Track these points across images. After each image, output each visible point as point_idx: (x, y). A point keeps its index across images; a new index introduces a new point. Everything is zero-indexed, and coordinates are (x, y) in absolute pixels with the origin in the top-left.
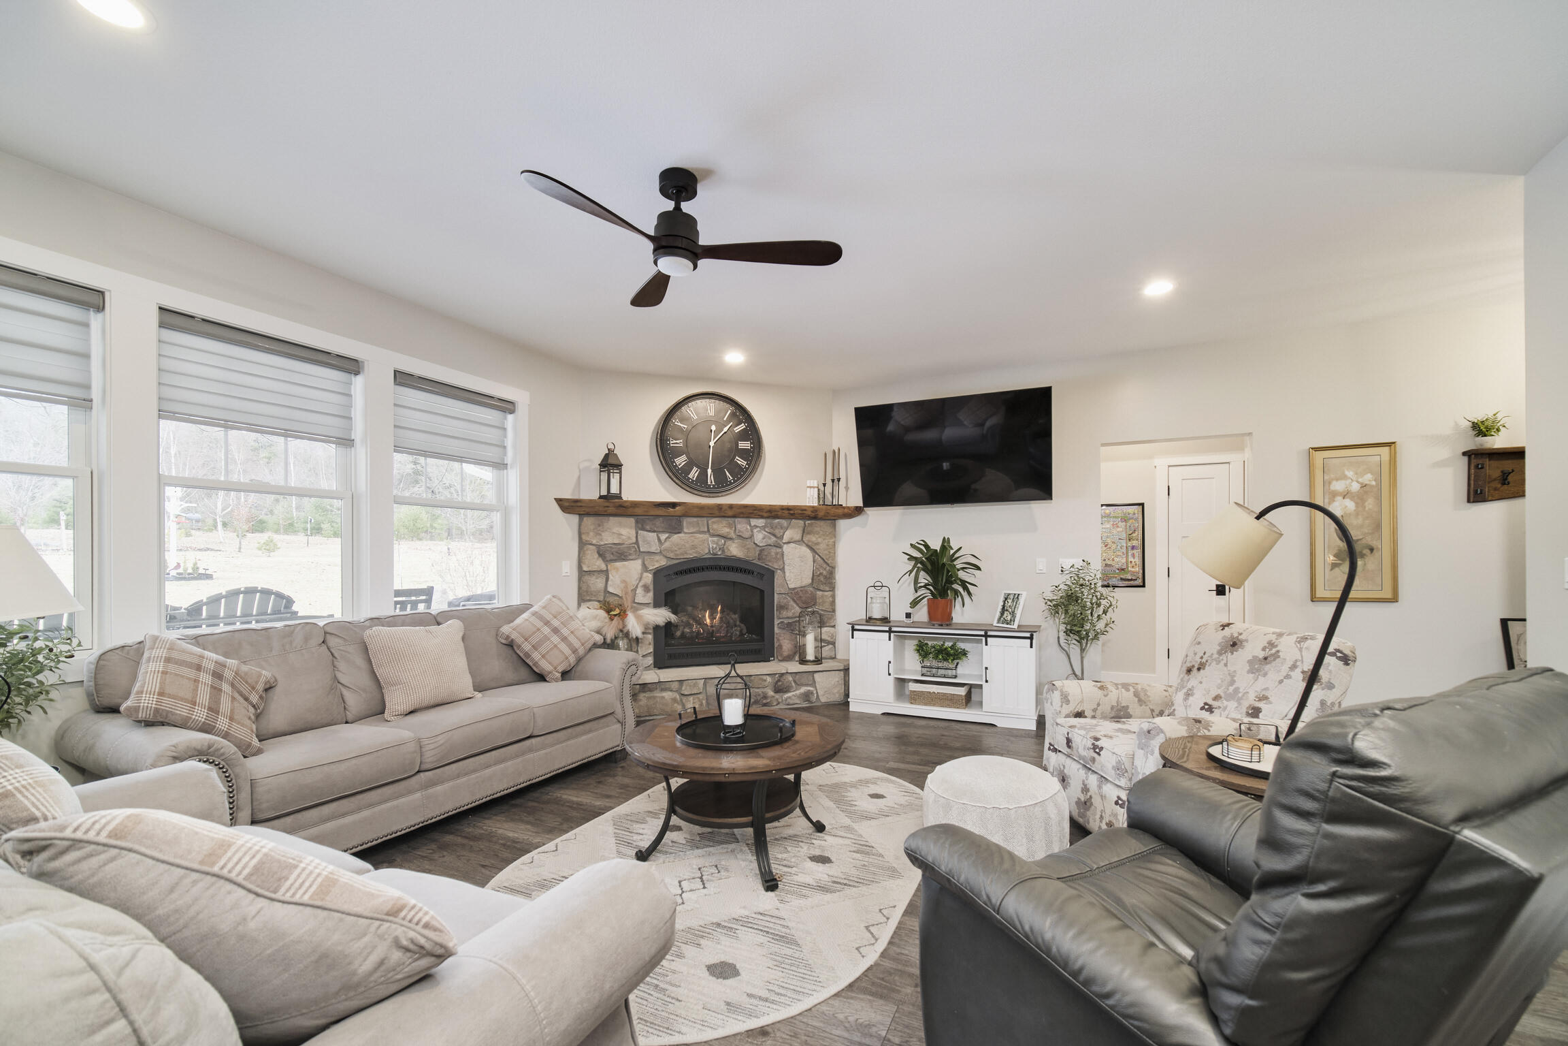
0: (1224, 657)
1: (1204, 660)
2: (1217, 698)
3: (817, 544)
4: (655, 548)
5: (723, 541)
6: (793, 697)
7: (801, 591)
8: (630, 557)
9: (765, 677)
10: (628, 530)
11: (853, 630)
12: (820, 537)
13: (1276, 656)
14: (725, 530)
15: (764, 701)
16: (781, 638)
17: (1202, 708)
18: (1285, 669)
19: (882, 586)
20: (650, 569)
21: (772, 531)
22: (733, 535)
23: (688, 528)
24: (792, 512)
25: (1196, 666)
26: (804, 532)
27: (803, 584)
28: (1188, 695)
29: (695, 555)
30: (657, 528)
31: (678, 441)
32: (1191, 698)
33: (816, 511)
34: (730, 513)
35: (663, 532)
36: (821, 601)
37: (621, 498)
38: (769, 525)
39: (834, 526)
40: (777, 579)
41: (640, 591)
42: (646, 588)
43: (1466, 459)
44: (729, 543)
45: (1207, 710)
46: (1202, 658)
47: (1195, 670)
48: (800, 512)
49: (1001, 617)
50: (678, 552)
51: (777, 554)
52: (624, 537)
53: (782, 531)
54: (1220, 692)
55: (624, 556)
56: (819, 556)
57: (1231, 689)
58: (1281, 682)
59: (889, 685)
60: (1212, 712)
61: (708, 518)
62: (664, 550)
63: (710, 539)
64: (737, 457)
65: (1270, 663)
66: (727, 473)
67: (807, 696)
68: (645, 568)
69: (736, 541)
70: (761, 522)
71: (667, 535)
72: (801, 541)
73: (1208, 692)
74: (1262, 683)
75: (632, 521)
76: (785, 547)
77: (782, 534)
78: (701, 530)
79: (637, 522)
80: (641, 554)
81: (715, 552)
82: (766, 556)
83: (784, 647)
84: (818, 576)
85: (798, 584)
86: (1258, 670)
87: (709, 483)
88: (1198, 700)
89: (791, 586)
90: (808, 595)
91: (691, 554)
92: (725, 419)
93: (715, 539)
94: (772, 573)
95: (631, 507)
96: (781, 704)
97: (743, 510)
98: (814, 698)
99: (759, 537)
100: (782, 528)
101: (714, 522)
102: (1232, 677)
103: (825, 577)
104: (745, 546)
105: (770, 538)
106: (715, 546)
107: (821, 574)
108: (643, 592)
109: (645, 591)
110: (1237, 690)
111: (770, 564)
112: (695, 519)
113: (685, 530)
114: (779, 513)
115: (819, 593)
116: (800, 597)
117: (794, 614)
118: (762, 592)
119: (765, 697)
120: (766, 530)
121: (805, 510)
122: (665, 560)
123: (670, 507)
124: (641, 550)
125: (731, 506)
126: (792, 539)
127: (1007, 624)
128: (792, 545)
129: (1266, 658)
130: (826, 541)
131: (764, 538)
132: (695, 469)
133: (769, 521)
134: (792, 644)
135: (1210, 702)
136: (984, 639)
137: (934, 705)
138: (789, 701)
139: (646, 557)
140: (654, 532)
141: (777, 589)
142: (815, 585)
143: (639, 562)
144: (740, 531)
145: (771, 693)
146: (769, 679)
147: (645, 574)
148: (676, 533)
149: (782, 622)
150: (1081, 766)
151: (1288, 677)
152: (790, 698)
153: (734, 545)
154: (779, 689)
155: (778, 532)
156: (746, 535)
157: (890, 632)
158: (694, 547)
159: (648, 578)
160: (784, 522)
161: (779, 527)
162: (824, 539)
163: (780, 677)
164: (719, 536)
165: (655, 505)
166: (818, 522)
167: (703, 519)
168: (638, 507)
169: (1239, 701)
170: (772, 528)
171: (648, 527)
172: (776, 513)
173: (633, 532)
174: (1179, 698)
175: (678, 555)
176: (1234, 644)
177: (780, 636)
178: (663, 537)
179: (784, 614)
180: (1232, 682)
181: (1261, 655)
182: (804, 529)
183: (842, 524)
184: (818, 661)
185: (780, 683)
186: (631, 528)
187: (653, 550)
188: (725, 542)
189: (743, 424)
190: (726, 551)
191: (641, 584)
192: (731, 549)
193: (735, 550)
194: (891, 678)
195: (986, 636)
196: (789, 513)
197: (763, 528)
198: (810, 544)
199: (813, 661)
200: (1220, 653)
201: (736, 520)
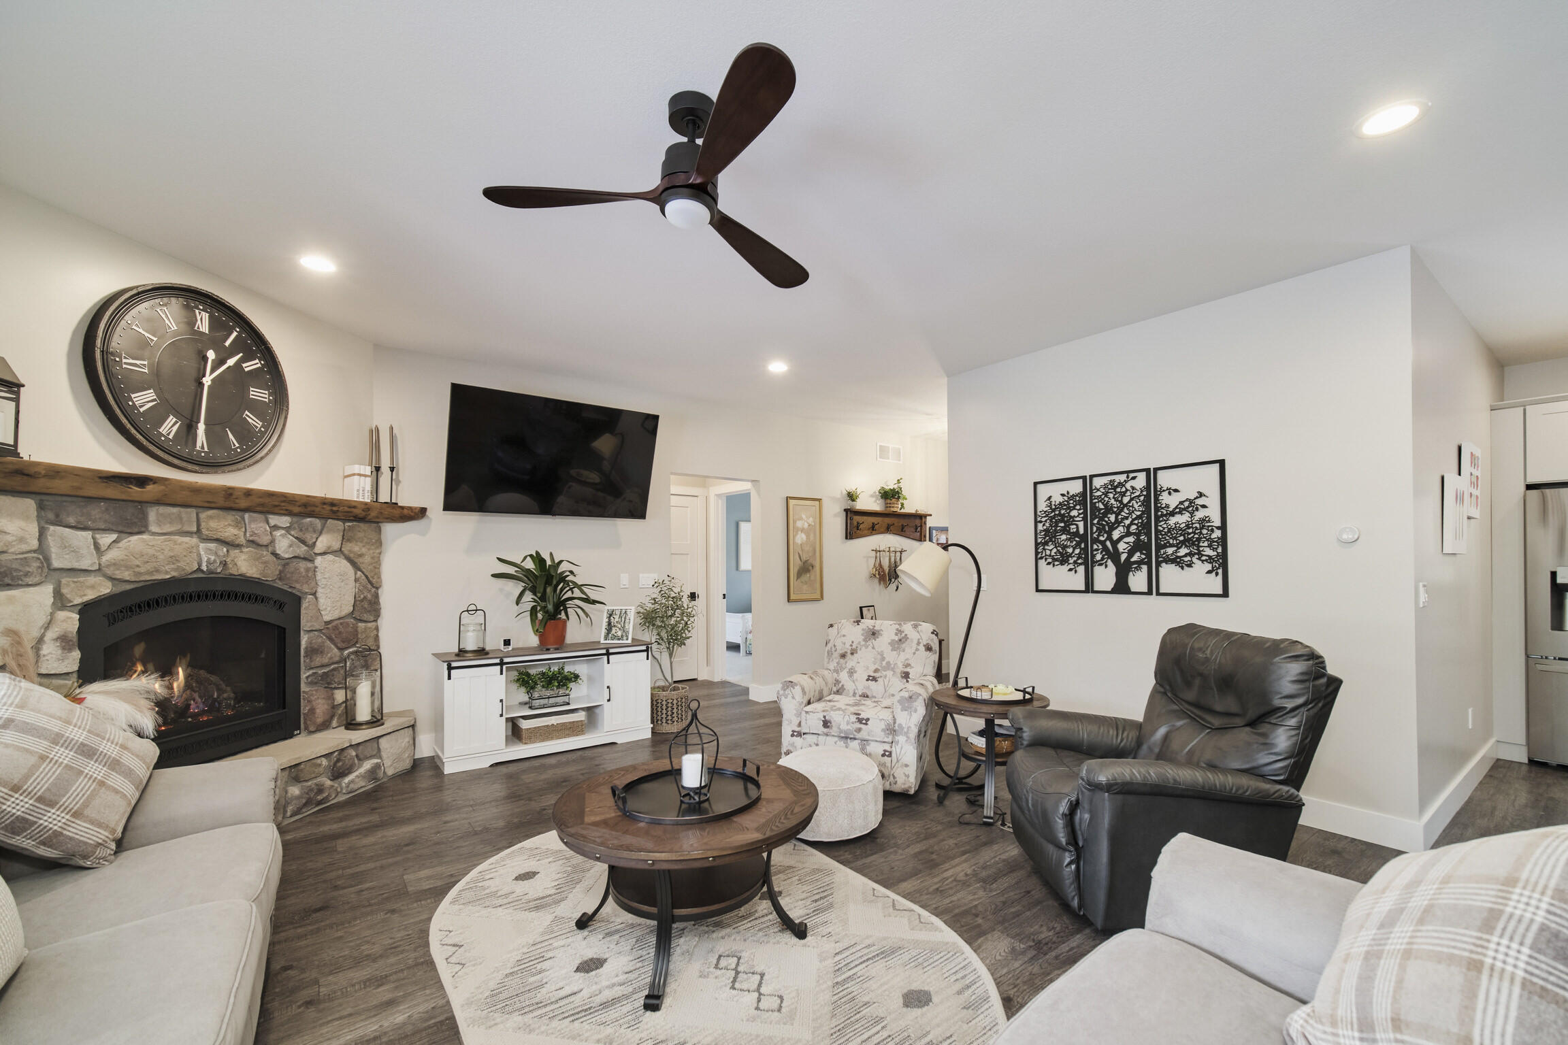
0: (869, 643)
1: (854, 647)
2: (876, 671)
3: (361, 556)
4: (88, 561)
5: (225, 550)
6: (357, 780)
7: (341, 624)
8: (30, 580)
9: (319, 761)
10: (23, 524)
11: (450, 668)
12: (364, 546)
13: (906, 637)
14: (230, 532)
15: (319, 798)
16: (313, 698)
17: (867, 680)
18: (914, 645)
19: (476, 610)
20: (76, 602)
21: (300, 535)
22: (242, 540)
23: (159, 523)
24: (335, 509)
25: (849, 652)
26: (343, 538)
27: (343, 614)
28: (851, 672)
29: (174, 574)
30: (94, 521)
31: (138, 362)
32: (855, 675)
33: (368, 509)
34: (243, 503)
35: (105, 530)
36: (364, 636)
37: (17, 455)
38: (296, 526)
39: (379, 531)
40: (307, 608)
41: (50, 649)
42: (63, 640)
43: (845, 513)
44: (235, 552)
45: (872, 680)
46: (851, 645)
47: (849, 655)
48: (346, 509)
49: (608, 634)
50: (142, 570)
51: (308, 570)
52: (9, 538)
53: (315, 536)
54: (876, 666)
55: (13, 579)
56: (363, 573)
57: (884, 663)
58: (914, 653)
59: (501, 728)
60: (876, 681)
61: (200, 510)
62: (108, 566)
63: (202, 545)
64: (247, 412)
65: (904, 642)
66: (231, 436)
67: (373, 773)
68: (60, 601)
69: (245, 550)
70: (284, 521)
71: (114, 536)
72: (339, 552)
73: (868, 668)
74: (903, 657)
75: (30, 504)
76: (319, 560)
77: (314, 540)
78: (186, 528)
79: (41, 507)
80: (49, 571)
81: (212, 567)
82: (292, 573)
83: (318, 711)
84: (362, 601)
85: (336, 615)
86: (898, 648)
87: (198, 448)
88: (861, 675)
89: (327, 618)
90: (350, 629)
91: (167, 573)
92: (227, 343)
93: (212, 546)
94: (297, 600)
95: (45, 476)
96: (340, 795)
97: (267, 500)
98: (381, 774)
99: (284, 545)
100: (315, 531)
101: (211, 517)
102: (882, 655)
103: (370, 603)
104: (260, 558)
105: (299, 547)
106: (213, 558)
107: (365, 598)
108: (60, 652)
109: (64, 648)
110: (888, 663)
111: (298, 586)
112: (175, 510)
113: (153, 528)
114: (317, 509)
115: (361, 625)
116: (340, 633)
117: (331, 658)
118: (282, 631)
119: (320, 790)
120: (292, 533)
121: (355, 507)
122: (109, 584)
123: (131, 483)
124: (56, 564)
125: (248, 493)
126: (329, 548)
127: (619, 639)
128: (330, 557)
129: (900, 640)
130: (371, 551)
131: (290, 546)
132: (171, 419)
133: (295, 519)
134: (328, 704)
135: (872, 674)
136: (606, 657)
137: (552, 739)
138: (352, 786)
139: (64, 581)
140: (85, 529)
141: (305, 623)
142: (356, 614)
143: (48, 590)
144: (254, 534)
145: (328, 783)
146: (324, 762)
147: (62, 615)
148: (132, 534)
149: (315, 673)
150: (836, 739)
151: (917, 650)
152: (352, 781)
153: (243, 557)
154: (338, 773)
155: (309, 537)
156: (265, 540)
157: (502, 664)
158: (174, 559)
159: (70, 622)
160: (317, 523)
161: (311, 529)
162: (369, 549)
163: (339, 754)
164: (217, 540)
165: (100, 478)
166: (362, 525)
167: (189, 510)
168: (62, 478)
169: (893, 670)
170: (301, 530)
171: (72, 520)
172: (313, 508)
173: (33, 529)
174: (844, 676)
175: (140, 574)
176: (874, 634)
177: (312, 695)
178: (106, 539)
179: (318, 660)
180: (883, 659)
181: (897, 638)
182: (343, 536)
183: (389, 529)
184: (376, 721)
185: (340, 764)
186: (27, 519)
187: (85, 564)
188: (228, 551)
189: (257, 361)
190: (231, 566)
191: (50, 635)
192: (239, 563)
193: (245, 564)
194: (503, 719)
195: (608, 654)
196: (332, 510)
197: (288, 529)
198: (352, 555)
199: (368, 723)
200: (865, 640)
201: (247, 516)
